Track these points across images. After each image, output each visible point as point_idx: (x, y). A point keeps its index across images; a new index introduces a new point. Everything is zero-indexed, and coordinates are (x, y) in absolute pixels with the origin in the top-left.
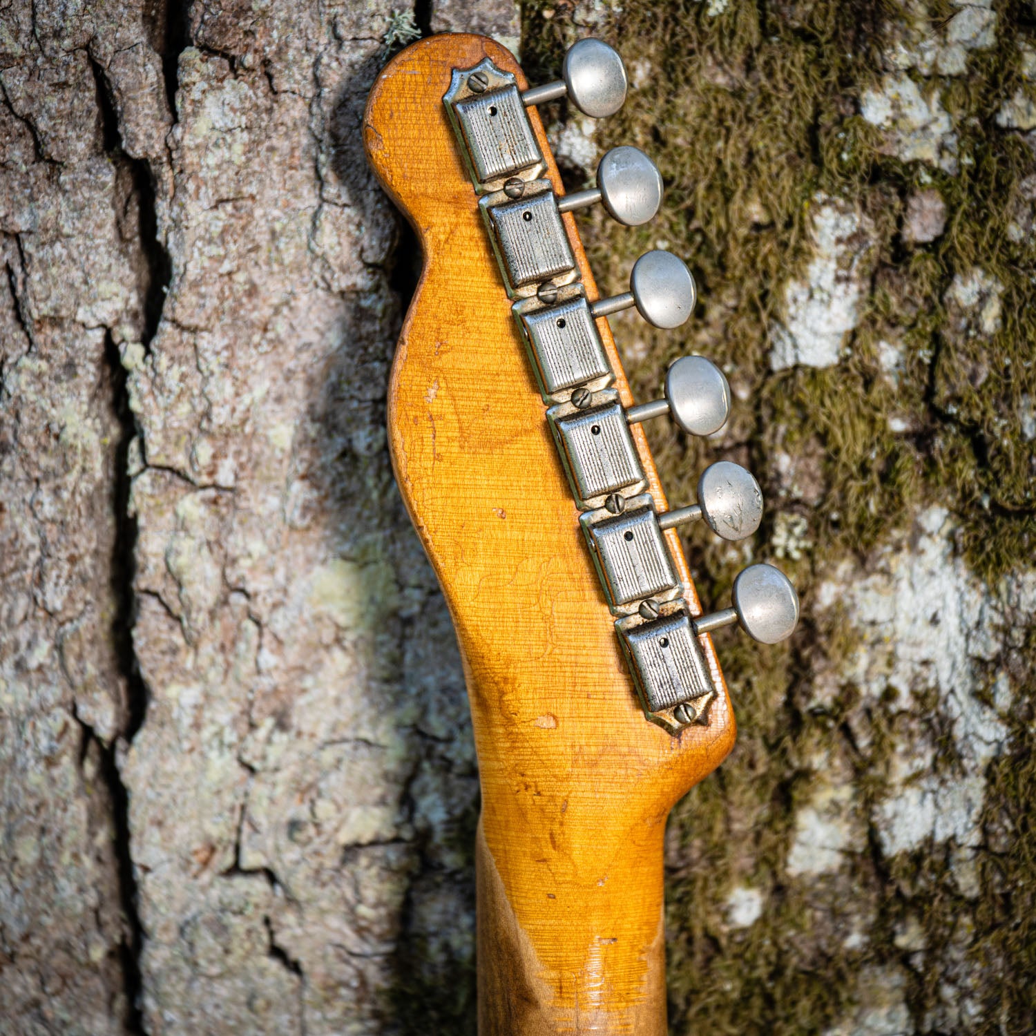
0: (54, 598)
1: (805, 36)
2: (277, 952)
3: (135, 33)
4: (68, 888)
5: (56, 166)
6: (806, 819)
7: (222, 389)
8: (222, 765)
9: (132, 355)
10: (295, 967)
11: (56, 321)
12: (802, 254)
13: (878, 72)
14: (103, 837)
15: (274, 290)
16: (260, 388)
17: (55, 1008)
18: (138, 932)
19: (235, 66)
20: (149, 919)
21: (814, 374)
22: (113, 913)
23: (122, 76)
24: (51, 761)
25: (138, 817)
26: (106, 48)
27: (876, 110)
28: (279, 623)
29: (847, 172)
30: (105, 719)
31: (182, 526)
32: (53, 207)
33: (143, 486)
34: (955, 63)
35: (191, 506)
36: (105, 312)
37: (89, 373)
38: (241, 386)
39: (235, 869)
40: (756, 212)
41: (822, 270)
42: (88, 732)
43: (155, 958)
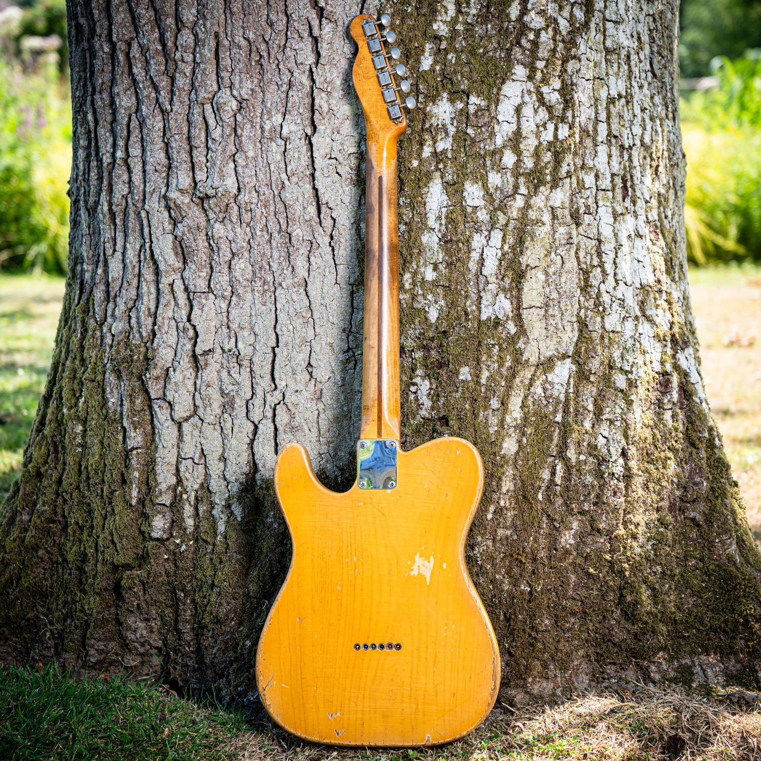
0: (301, 111)
1: (424, 15)
2: (337, 173)
3: (315, 16)
4: (303, 161)
5: (302, 38)
6: (425, 147)
7: (328, 75)
8: (328, 140)
9: (314, 69)
10: (340, 175)
11: (302, 64)
12: (424, 51)
13: (436, 21)
14: (309, 154)
15: (337, 58)
16: (335, 75)
17: (300, 183)
18: (315, 170)
19: (331, 21)
20: (316, 166)
21: (425, 71)
22: (310, 167)
23: (312, 23)
24: (300, 139)
25: (314, 149)
26: (310, 19)
27: (435, 27)
28: (338, 115)
29: (431, 37)
30: (309, 132)
31: (322, 98)
32: (301, 45)
33: (316, 91)
34: (449, 19)
35: (323, 95)
36: (310, 62)
37: (307, 73)
38: (331, 75)
39: (331, 158)
40: (416, 45)
41: (427, 54)
42: (306, 135)
43: (317, 174)
